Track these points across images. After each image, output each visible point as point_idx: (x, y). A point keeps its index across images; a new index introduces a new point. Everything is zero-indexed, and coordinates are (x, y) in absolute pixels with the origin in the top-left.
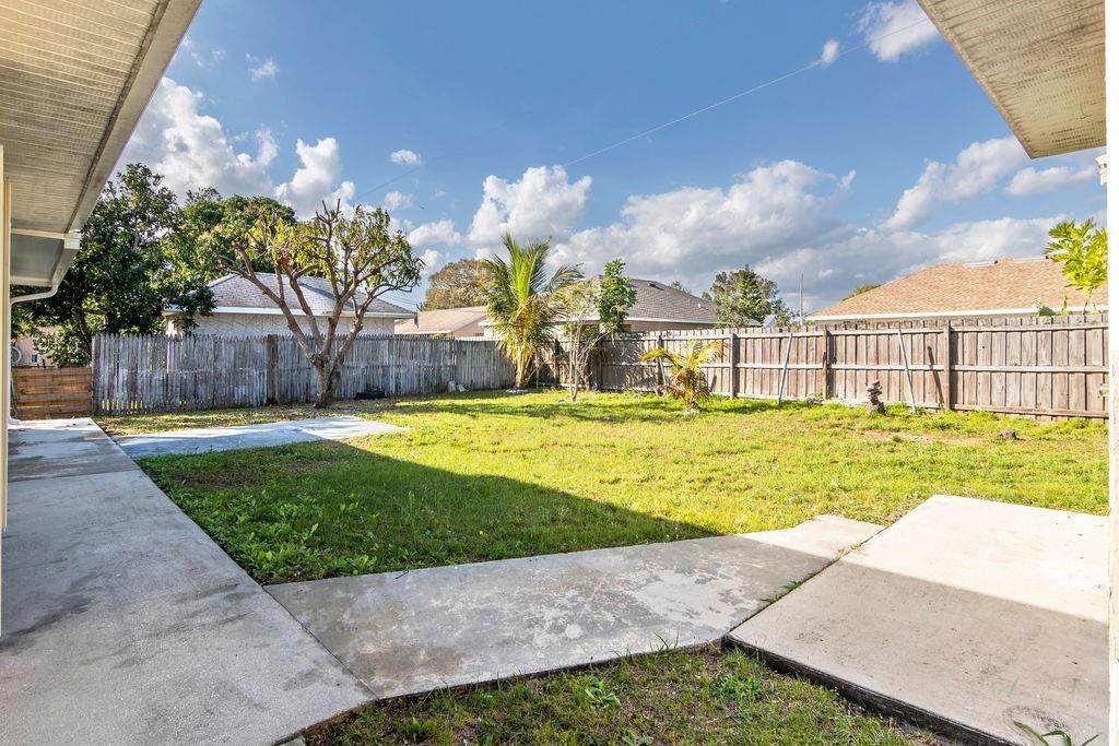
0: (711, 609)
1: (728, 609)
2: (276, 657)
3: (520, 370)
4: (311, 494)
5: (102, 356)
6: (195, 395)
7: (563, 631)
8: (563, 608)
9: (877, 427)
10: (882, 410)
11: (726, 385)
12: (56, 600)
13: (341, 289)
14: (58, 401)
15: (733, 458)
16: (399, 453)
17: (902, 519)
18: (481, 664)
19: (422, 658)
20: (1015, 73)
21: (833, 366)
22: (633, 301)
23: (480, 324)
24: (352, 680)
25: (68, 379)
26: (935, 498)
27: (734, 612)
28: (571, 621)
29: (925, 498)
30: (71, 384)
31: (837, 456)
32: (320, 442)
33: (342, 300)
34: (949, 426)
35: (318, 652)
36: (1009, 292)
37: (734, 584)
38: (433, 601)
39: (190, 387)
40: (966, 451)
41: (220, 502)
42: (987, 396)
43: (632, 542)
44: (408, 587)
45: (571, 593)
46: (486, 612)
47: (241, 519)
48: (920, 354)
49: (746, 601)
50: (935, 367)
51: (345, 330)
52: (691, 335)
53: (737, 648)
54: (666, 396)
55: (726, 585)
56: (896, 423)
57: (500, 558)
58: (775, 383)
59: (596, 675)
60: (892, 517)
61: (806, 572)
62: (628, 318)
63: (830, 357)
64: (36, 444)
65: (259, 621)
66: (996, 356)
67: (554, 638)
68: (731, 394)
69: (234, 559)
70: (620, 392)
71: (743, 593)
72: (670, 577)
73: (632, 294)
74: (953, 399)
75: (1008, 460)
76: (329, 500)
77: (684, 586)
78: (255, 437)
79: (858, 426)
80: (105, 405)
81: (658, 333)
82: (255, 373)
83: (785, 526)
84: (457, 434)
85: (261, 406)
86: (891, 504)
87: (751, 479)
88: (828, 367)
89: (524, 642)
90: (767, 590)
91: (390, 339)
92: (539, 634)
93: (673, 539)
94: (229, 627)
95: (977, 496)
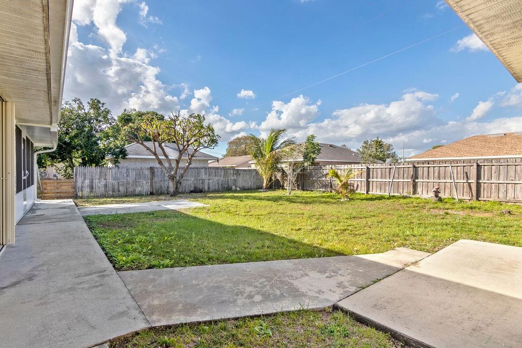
0: (331, 290)
1: (341, 291)
2: (110, 304)
3: (265, 181)
4: (154, 232)
5: (78, 175)
6: (119, 191)
7: (253, 298)
8: (256, 287)
9: (437, 208)
10: (440, 200)
11: (363, 189)
12: (22, 275)
13: (181, 147)
14: (60, 193)
15: (360, 220)
16: (201, 216)
17: (441, 250)
18: (207, 312)
19: (179, 307)
20: (506, 38)
21: (416, 181)
22: (319, 153)
23: (249, 162)
24: (142, 317)
25: (64, 184)
26: (461, 241)
27: (341, 292)
28: (258, 293)
29: (456, 241)
30: (65, 186)
31: (414, 221)
32: (168, 210)
33: (182, 152)
34: (475, 208)
35: (131, 303)
36: (511, 148)
37: (345, 279)
38: (194, 281)
39: (116, 187)
40: (482, 219)
41: (113, 234)
42: (496, 194)
43: (299, 257)
44: (184, 275)
45: (263, 280)
46: (218, 287)
47: (119, 242)
48: (461, 175)
49: (351, 287)
50: (469, 181)
51: (183, 164)
52: (346, 167)
53: (340, 310)
54: (334, 193)
55: (341, 279)
56: (447, 206)
57: (232, 263)
58: (387, 188)
59: (264, 320)
60: (436, 249)
61: (384, 275)
62: (317, 160)
63: (415, 176)
64: (45, 209)
65: (109, 288)
66: (502, 177)
67: (247, 301)
68: (365, 192)
69: (109, 259)
70: (312, 191)
71: (349, 283)
72: (314, 275)
73: (319, 150)
74: (478, 195)
75: (504, 224)
76: (162, 235)
77: (320, 279)
78: (140, 208)
79: (428, 207)
80: (80, 194)
81: (331, 166)
82: (144, 182)
83: (379, 252)
84: (230, 208)
85: (147, 195)
86: (437, 243)
87: (367, 230)
88: (414, 181)
89: (231, 302)
90: (361, 282)
91: (205, 168)
92: (240, 299)
93: (320, 256)
94: (94, 290)
95: (484, 240)
